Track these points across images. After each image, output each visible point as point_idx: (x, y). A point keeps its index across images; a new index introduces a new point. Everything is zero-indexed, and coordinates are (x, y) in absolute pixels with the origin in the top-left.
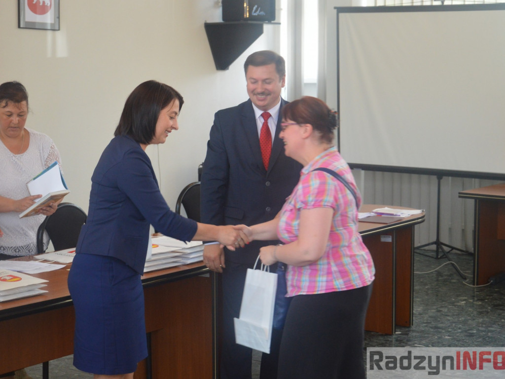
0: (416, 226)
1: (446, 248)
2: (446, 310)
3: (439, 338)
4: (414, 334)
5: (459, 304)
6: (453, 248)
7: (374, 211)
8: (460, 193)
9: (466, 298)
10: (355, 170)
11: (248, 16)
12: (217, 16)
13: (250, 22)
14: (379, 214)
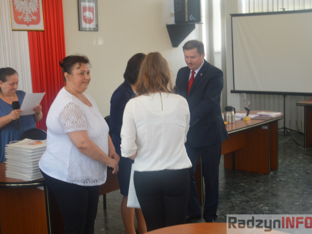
0: (279, 121)
1: (288, 130)
2: (293, 161)
4: (280, 174)
5: (299, 158)
6: (291, 130)
7: (258, 114)
10: (242, 94)
11: (187, 20)
12: (172, 21)
13: (189, 23)
14: (261, 115)
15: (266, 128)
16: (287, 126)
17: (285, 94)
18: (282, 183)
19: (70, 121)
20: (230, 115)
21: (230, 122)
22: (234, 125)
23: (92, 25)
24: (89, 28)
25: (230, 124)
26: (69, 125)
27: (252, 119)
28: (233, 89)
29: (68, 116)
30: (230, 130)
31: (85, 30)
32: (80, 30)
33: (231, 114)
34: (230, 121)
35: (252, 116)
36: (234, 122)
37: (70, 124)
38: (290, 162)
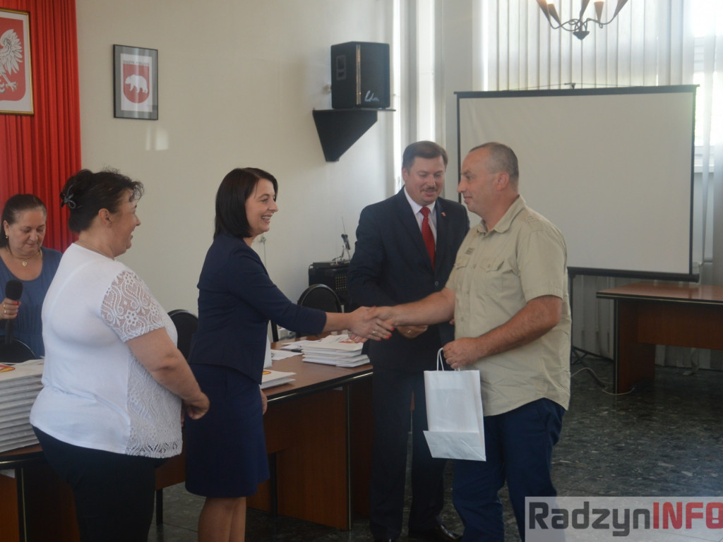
1: (578, 352)
2: (588, 422)
3: (586, 453)
5: (601, 414)
6: (587, 353)
8: (598, 293)
9: (607, 408)
11: (360, 103)
12: (326, 103)
13: (363, 109)
17: (572, 273)
18: (563, 469)
19: (134, 312)
23: (146, 107)
24: (139, 113)
26: (132, 320)
29: (129, 302)
31: (129, 116)
32: (117, 115)
37: (135, 319)
38: (581, 423)
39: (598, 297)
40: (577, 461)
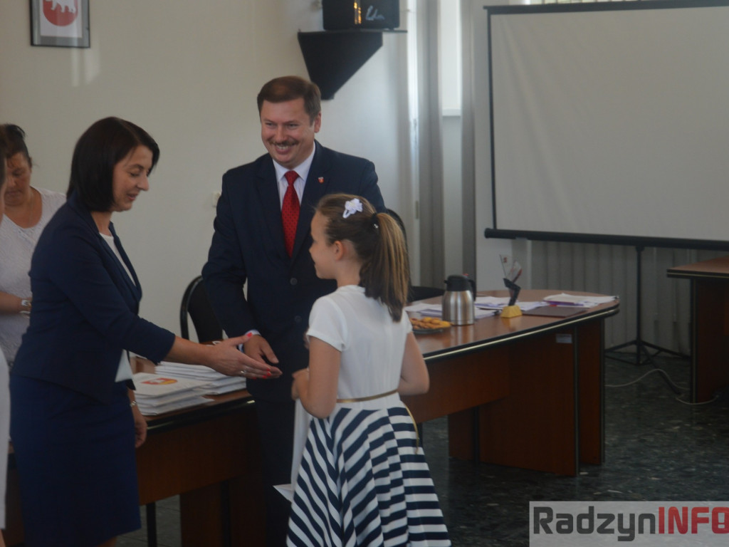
1: (649, 349)
2: (652, 440)
3: (643, 480)
4: (607, 475)
5: (670, 430)
6: (661, 350)
7: (547, 298)
8: (669, 271)
9: (680, 421)
10: (518, 240)
11: (360, 22)
12: (315, 23)
13: (364, 31)
14: (555, 304)
15: (568, 340)
16: (649, 337)
17: (640, 244)
20: (459, 301)
21: (460, 323)
22: (471, 331)
25: (460, 328)
27: (525, 314)
28: (491, 227)
30: (460, 344)
33: (464, 298)
34: (460, 318)
35: (525, 305)
36: (471, 321)
39: (669, 276)
40: (630, 491)
